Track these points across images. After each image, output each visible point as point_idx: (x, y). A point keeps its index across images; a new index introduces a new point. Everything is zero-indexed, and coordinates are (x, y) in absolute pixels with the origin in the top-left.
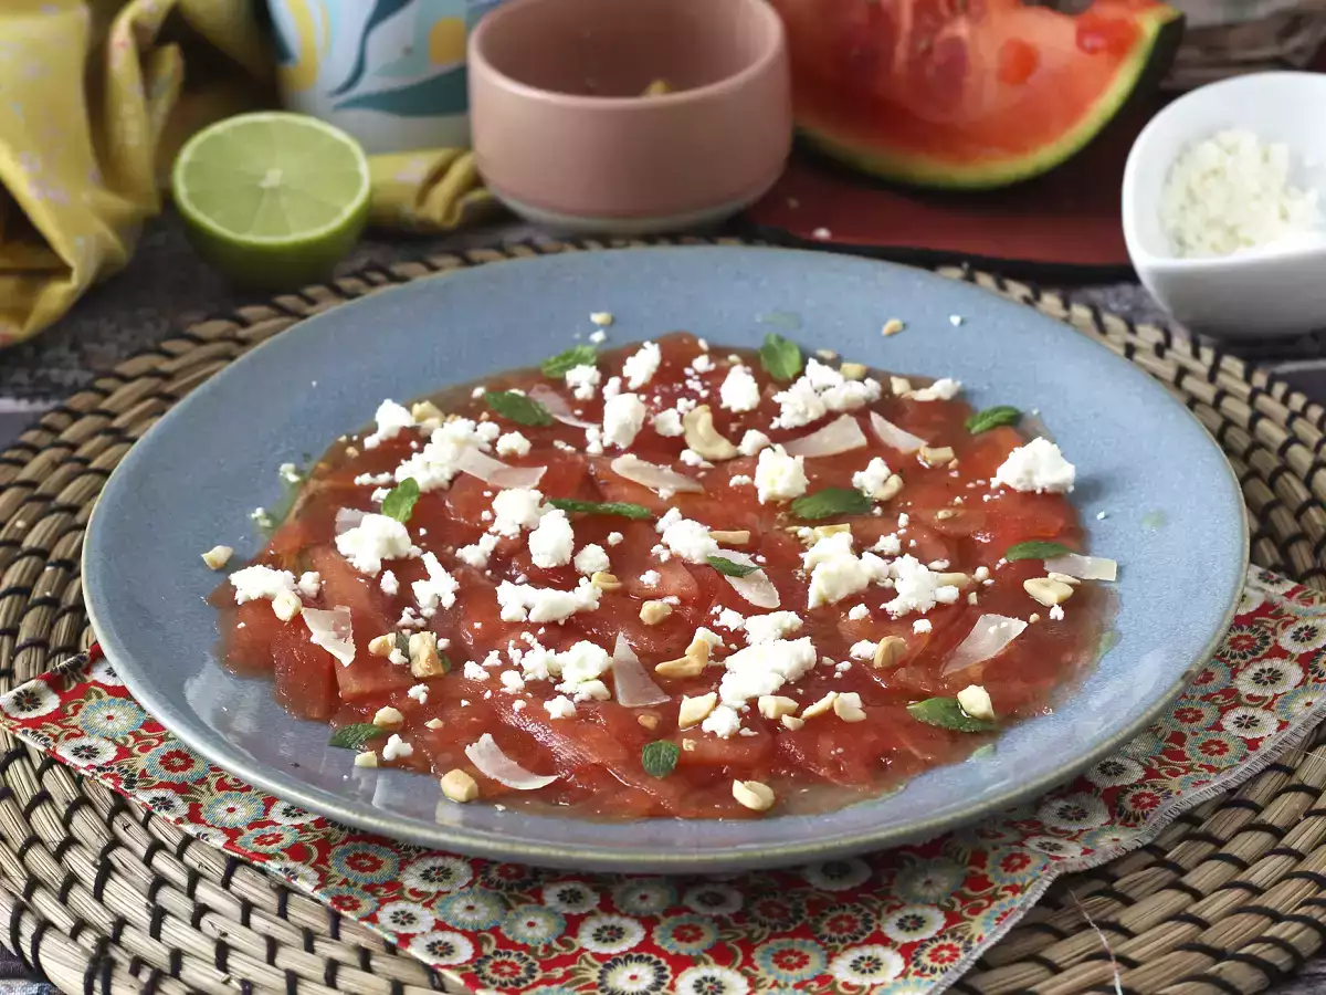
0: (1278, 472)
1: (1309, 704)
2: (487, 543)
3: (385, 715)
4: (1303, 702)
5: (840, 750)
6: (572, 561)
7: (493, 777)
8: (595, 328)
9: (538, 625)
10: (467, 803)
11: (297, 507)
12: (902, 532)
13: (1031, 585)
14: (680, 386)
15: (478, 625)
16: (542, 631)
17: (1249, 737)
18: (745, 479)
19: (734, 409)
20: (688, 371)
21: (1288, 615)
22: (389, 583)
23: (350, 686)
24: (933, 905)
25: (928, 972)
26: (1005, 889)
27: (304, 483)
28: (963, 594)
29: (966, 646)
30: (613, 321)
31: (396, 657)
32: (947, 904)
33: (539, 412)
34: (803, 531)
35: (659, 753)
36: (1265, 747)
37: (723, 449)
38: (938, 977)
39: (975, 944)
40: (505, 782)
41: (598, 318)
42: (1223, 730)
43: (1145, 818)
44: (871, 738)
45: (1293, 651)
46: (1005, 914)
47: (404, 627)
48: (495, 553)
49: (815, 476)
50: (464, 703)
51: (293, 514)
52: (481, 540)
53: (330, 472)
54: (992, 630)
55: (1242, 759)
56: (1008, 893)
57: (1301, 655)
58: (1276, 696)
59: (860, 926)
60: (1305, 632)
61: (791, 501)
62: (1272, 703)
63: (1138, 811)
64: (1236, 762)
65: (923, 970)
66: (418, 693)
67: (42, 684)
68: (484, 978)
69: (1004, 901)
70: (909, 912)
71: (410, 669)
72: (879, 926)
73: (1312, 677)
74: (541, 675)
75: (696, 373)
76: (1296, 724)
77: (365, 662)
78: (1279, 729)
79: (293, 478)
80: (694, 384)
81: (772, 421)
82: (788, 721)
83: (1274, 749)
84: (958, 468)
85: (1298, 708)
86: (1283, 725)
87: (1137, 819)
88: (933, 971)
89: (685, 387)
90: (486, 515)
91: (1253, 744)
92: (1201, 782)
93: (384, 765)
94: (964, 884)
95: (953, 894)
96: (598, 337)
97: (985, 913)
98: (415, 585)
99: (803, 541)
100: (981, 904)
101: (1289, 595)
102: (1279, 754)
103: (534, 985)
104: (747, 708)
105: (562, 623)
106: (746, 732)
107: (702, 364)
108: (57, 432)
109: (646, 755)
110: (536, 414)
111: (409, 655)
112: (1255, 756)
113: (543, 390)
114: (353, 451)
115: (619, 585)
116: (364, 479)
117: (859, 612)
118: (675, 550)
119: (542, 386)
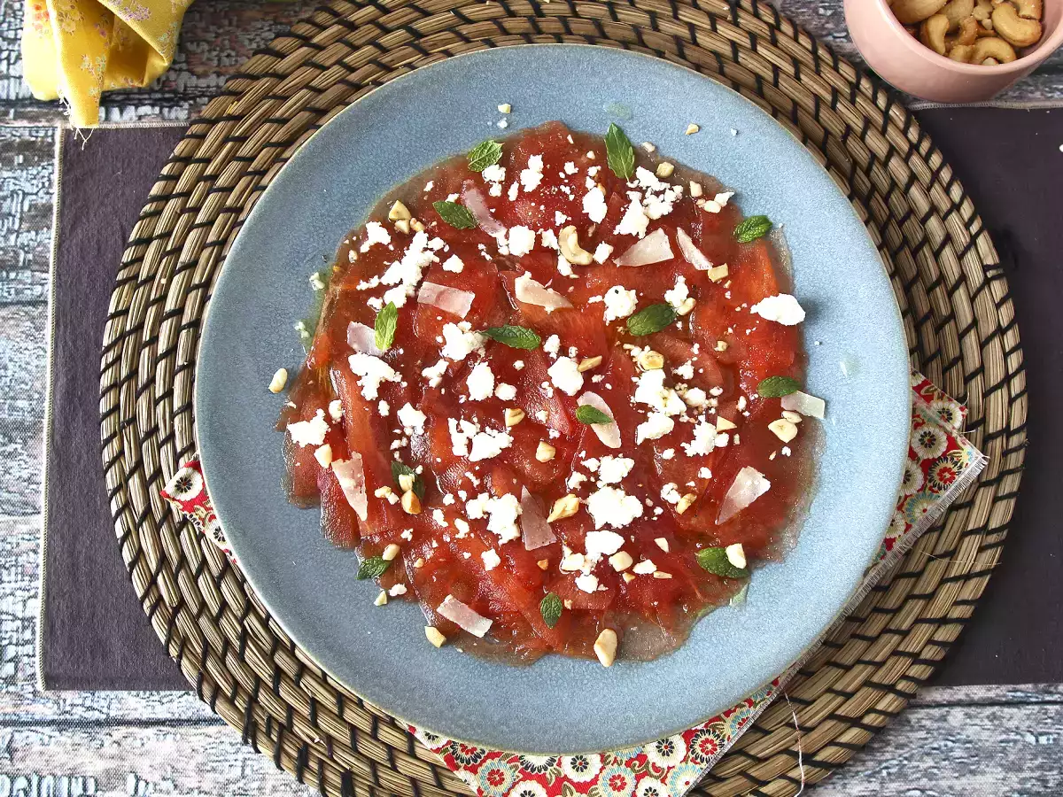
1: (925, 511)
2: (441, 366)
3: (389, 552)
4: (921, 507)
5: (656, 603)
6: (495, 393)
7: (455, 623)
8: (501, 116)
9: (475, 463)
10: (443, 646)
11: (323, 315)
12: (695, 359)
13: (773, 427)
14: (556, 190)
15: (439, 460)
16: (477, 469)
18: (598, 299)
19: (592, 217)
20: (562, 175)
21: (919, 417)
22: (384, 408)
23: (366, 530)
27: (327, 288)
28: (731, 433)
29: (730, 493)
30: (512, 111)
31: (393, 499)
33: (468, 216)
34: (636, 351)
35: (550, 605)
36: (896, 547)
37: (584, 258)
39: (726, 742)
40: (462, 626)
41: (502, 108)
45: (920, 455)
46: (744, 721)
47: (396, 450)
49: (641, 294)
50: (434, 544)
51: (321, 322)
52: (437, 363)
53: (341, 274)
54: (749, 481)
55: (882, 558)
56: (746, 703)
57: (925, 460)
58: (907, 498)
60: (928, 438)
61: (626, 318)
62: (903, 504)
64: (879, 561)
66: (407, 535)
68: (457, 758)
69: (744, 709)
71: (402, 507)
73: (929, 485)
74: (477, 515)
75: (567, 176)
76: (915, 527)
77: (375, 505)
78: (906, 531)
79: (318, 285)
80: (566, 188)
81: (615, 229)
82: (627, 578)
83: (901, 548)
84: (731, 288)
85: (918, 513)
86: (908, 527)
88: (702, 760)
89: (560, 190)
90: (439, 338)
91: (890, 544)
93: (391, 601)
96: (503, 124)
97: (732, 716)
98: (400, 411)
99: (634, 360)
103: (485, 760)
107: (570, 168)
109: (543, 608)
110: (464, 215)
111: (399, 492)
112: (889, 554)
113: (469, 188)
114: (353, 255)
115: (522, 416)
116: (363, 286)
117: (669, 454)
118: (556, 384)
119: (469, 181)
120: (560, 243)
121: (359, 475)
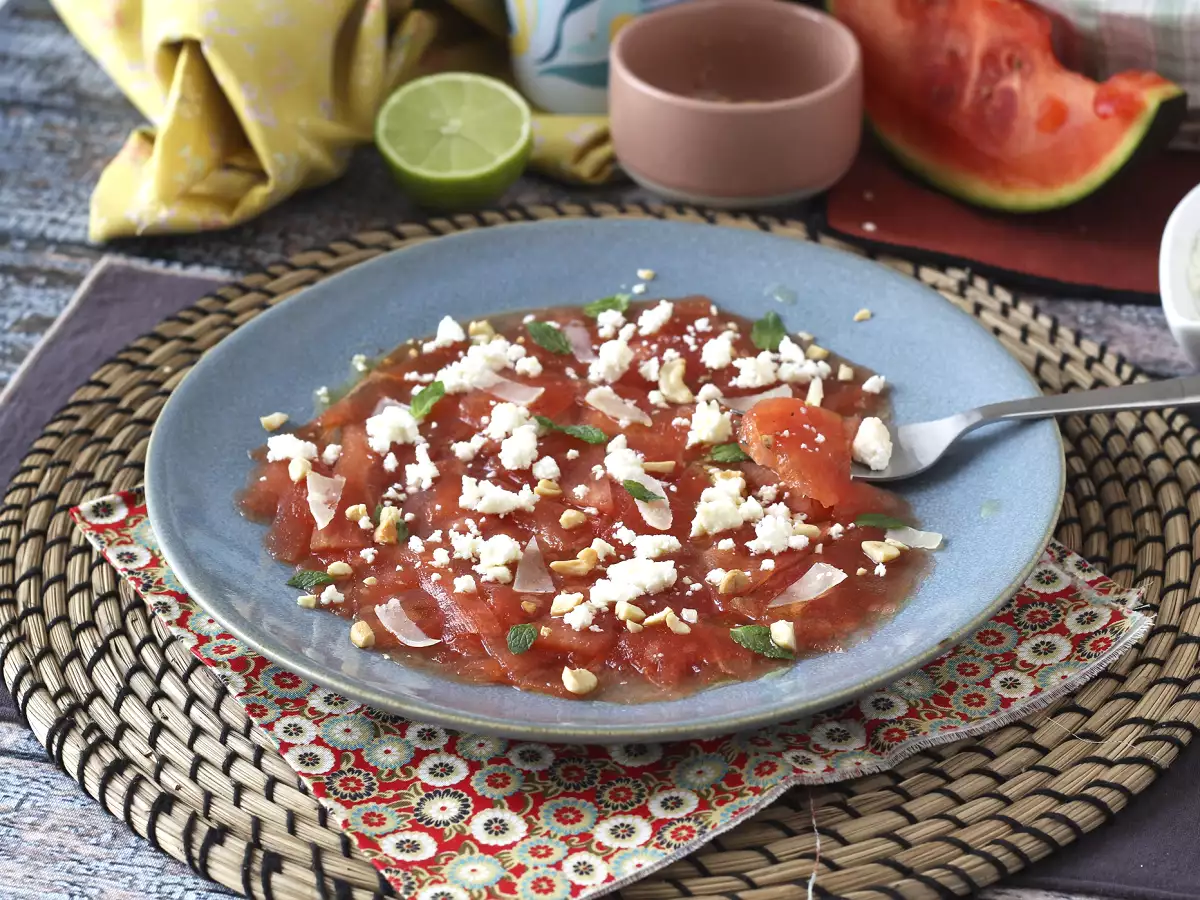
0: (1135, 479)
1: (1064, 677)
2: (477, 442)
3: (337, 567)
4: (1060, 674)
5: (660, 655)
6: (531, 467)
7: (392, 631)
8: (639, 281)
9: (482, 515)
10: (364, 648)
11: (353, 391)
13: (867, 546)
14: (678, 338)
15: (438, 507)
16: (483, 520)
17: (1006, 696)
18: (684, 421)
19: (708, 365)
20: (690, 328)
21: (1083, 600)
22: (390, 463)
23: (320, 541)
24: (694, 791)
25: (664, 846)
26: (750, 789)
27: (368, 372)
28: (813, 542)
29: (795, 587)
30: (654, 278)
31: (364, 523)
32: (704, 793)
33: (564, 344)
34: (714, 471)
35: (521, 633)
36: (1015, 707)
37: (682, 395)
38: (670, 851)
39: (709, 830)
40: (399, 637)
41: (643, 274)
42: (989, 686)
43: (889, 749)
44: (689, 649)
45: (1072, 631)
46: (741, 809)
47: (388, 499)
48: (481, 450)
50: (399, 568)
51: (349, 395)
52: (473, 439)
53: (392, 365)
54: (819, 576)
55: (993, 713)
56: (751, 793)
57: (1076, 635)
58: (1043, 666)
59: (633, 798)
60: (1088, 616)
61: (713, 445)
62: (1036, 671)
63: (887, 743)
64: (987, 715)
65: (662, 843)
66: (368, 554)
67: (119, 499)
68: (330, 789)
69: (746, 799)
70: (674, 794)
71: (373, 534)
72: (647, 801)
73: (1076, 654)
74: (465, 555)
75: (695, 331)
76: (1047, 692)
77: (339, 523)
78: (1032, 694)
79: (361, 367)
80: (689, 340)
81: (731, 380)
82: (630, 626)
83: (1022, 710)
85: (1054, 680)
86: (1037, 691)
87: (883, 750)
88: (669, 846)
89: (682, 340)
90: (484, 420)
91: (1006, 703)
92: (950, 727)
93: (319, 607)
94: (723, 780)
95: (712, 786)
96: (638, 289)
97: (727, 805)
98: (408, 467)
99: (713, 479)
100: (728, 797)
101: (1092, 583)
102: (1024, 714)
103: (367, 802)
104: (607, 609)
105: (502, 516)
106: (595, 628)
107: (702, 324)
108: (226, 301)
109: (511, 634)
110: (560, 343)
111: (376, 522)
112: (1004, 713)
113: (575, 325)
114: (413, 353)
115: (559, 492)
116: (412, 376)
117: (727, 544)
118: (609, 471)
119: (577, 322)
120: (662, 373)
121: (334, 495)
